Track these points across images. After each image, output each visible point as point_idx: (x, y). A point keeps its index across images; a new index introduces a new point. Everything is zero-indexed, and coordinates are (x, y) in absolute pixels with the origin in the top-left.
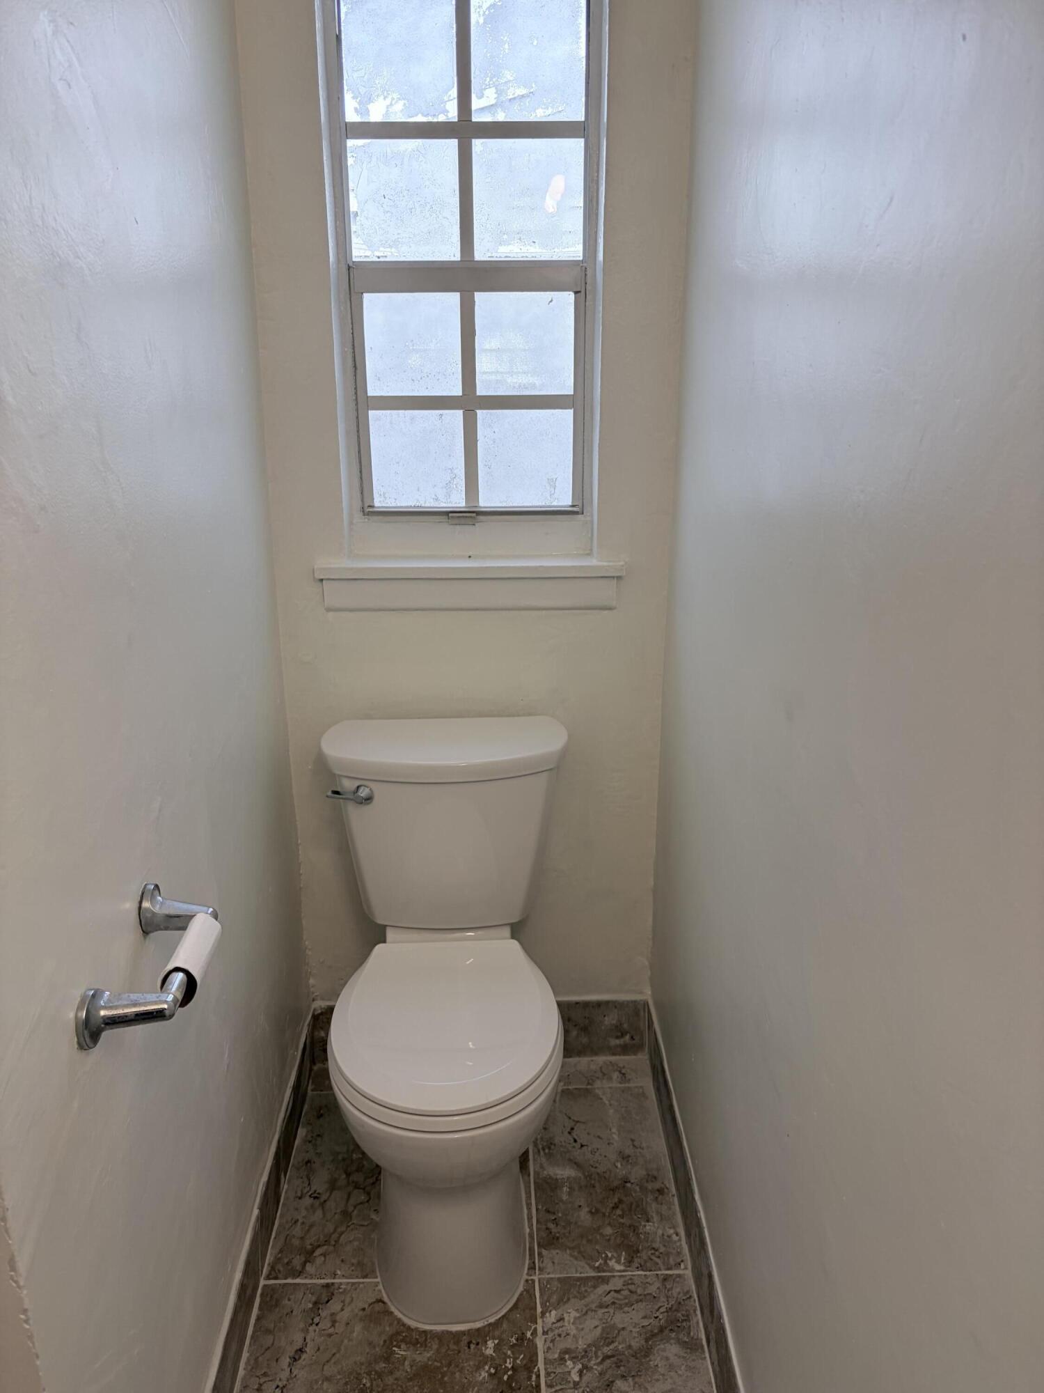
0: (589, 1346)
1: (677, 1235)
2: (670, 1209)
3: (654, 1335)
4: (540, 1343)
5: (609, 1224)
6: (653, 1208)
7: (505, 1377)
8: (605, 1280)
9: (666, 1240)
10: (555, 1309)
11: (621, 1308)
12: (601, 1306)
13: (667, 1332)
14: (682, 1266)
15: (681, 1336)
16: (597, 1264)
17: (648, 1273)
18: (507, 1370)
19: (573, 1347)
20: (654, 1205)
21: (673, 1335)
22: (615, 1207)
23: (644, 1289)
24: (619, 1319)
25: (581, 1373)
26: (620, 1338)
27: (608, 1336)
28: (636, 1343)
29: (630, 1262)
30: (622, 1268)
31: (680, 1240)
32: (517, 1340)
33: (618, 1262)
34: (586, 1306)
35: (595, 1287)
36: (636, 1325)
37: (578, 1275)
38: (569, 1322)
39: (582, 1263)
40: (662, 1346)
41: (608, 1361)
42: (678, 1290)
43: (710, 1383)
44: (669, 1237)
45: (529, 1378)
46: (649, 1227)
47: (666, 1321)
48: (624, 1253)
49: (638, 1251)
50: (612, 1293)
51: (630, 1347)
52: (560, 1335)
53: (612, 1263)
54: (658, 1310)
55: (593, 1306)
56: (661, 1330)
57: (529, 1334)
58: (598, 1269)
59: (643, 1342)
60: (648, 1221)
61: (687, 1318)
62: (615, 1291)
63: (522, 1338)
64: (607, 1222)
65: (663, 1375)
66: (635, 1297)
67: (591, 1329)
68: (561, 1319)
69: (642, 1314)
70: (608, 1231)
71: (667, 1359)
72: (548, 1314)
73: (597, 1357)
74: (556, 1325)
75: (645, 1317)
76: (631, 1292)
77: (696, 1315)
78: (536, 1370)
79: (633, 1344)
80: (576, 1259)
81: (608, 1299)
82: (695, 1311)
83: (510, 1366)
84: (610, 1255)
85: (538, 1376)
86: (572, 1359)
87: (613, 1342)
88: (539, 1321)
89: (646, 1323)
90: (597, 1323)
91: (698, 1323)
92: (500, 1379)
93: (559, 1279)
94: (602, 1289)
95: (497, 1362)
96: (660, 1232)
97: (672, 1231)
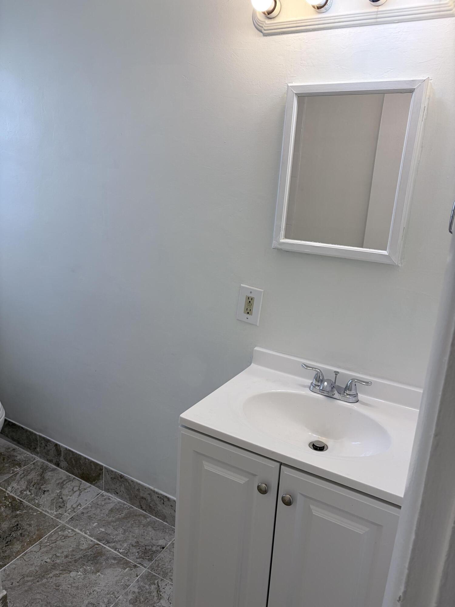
0: (27, 486)
1: (28, 454)
2: (20, 451)
3: (42, 474)
4: (12, 494)
5: (6, 464)
6: (15, 454)
7: (10, 506)
8: (18, 473)
9: (26, 457)
10: (9, 486)
11: (27, 475)
12: (22, 478)
13: (44, 472)
14: (36, 459)
15: (49, 470)
16: (11, 472)
17: (28, 465)
18: (8, 504)
19: (22, 489)
20: (15, 453)
21: (47, 471)
22: (4, 460)
23: (30, 468)
24: (29, 477)
25: (30, 492)
26: (33, 480)
27: (29, 482)
28: (39, 478)
29: (20, 466)
30: (19, 469)
31: (30, 455)
32: (4, 498)
33: (17, 468)
34: (17, 481)
35: (16, 476)
36: (35, 476)
37: (8, 477)
38: (16, 486)
39: (7, 475)
40: (46, 475)
41: (35, 486)
42: (39, 463)
43: (65, 473)
44: (26, 456)
45: (17, 501)
46: (18, 458)
47: (42, 470)
48: (17, 466)
49: (20, 464)
50: (22, 474)
51: (38, 480)
52: (16, 490)
53: (15, 470)
54: (38, 470)
55: (19, 480)
56: (43, 472)
57: (7, 495)
58: (13, 473)
59: (40, 477)
60: (17, 457)
61: (47, 466)
62: (23, 474)
63: (5, 497)
64: (4, 464)
65: (52, 478)
66: (29, 472)
67: (23, 484)
68: (13, 487)
69: (35, 473)
70: (7, 465)
71: (50, 476)
72: (8, 489)
73: (31, 487)
74: (12, 490)
75: (36, 473)
76: (27, 471)
77: (49, 465)
78: (17, 499)
79: (38, 479)
80: (4, 475)
81: (22, 476)
82: (48, 464)
83: (9, 503)
84: (13, 469)
85: (19, 500)
86: (25, 491)
87: (32, 482)
88: (7, 491)
89: (37, 473)
90: (24, 482)
91: (51, 465)
92: (9, 507)
93: (3, 481)
94: (18, 476)
95: (4, 505)
96: (23, 457)
97: (26, 455)
